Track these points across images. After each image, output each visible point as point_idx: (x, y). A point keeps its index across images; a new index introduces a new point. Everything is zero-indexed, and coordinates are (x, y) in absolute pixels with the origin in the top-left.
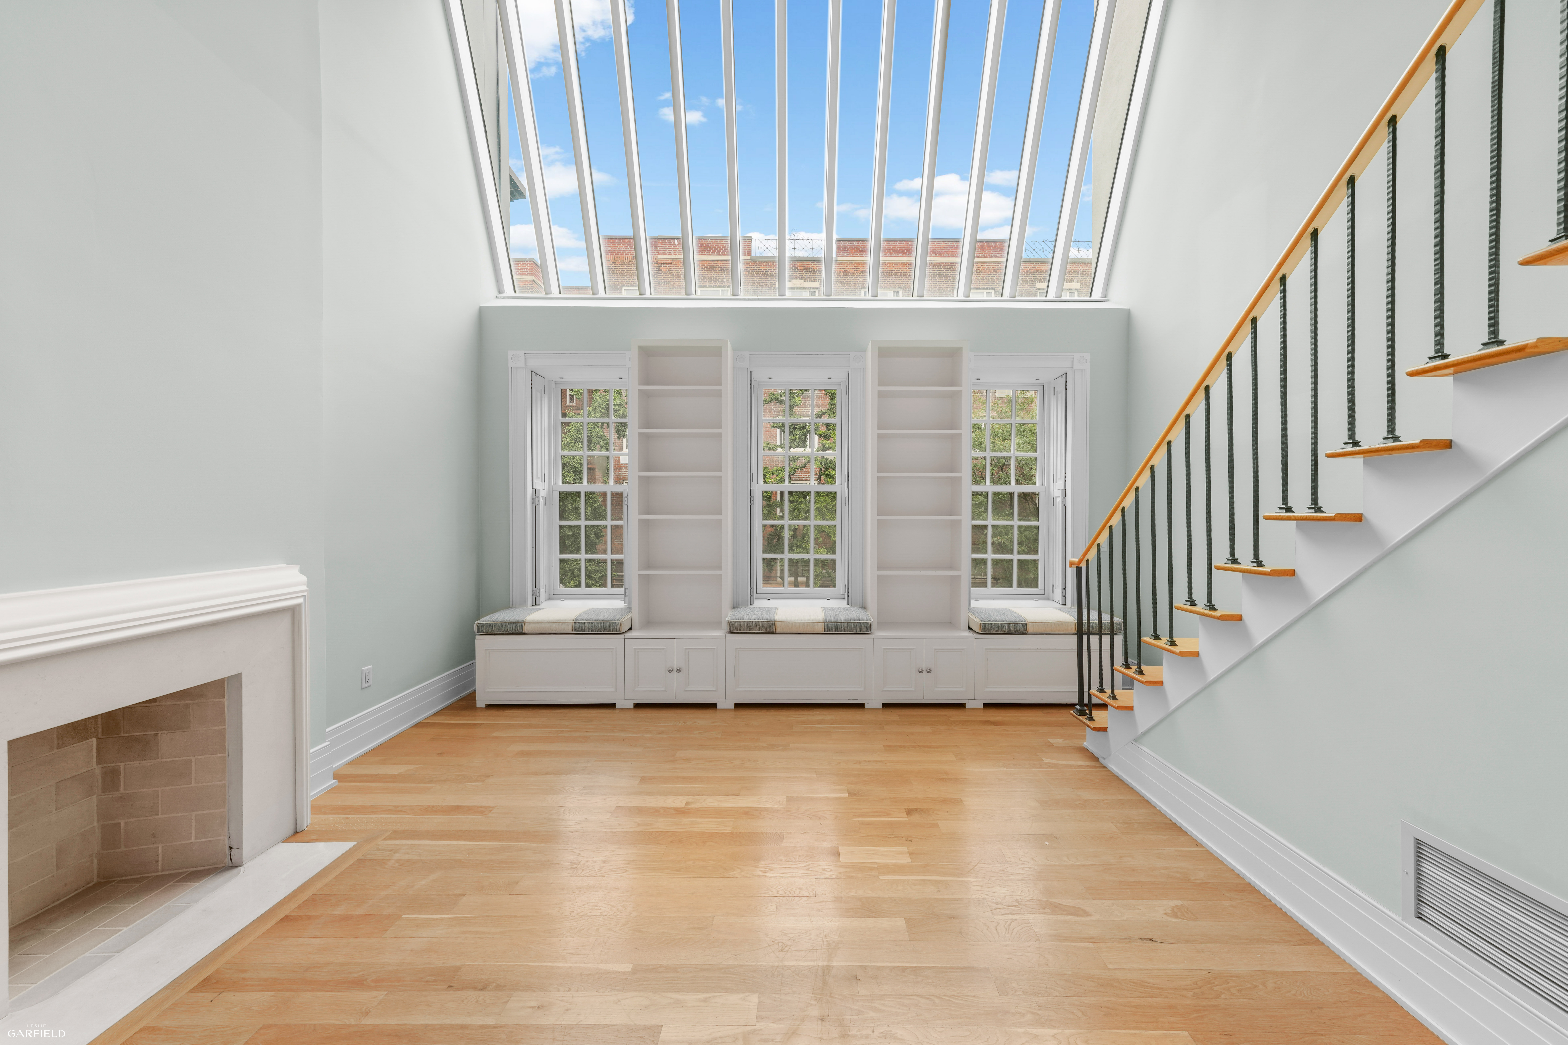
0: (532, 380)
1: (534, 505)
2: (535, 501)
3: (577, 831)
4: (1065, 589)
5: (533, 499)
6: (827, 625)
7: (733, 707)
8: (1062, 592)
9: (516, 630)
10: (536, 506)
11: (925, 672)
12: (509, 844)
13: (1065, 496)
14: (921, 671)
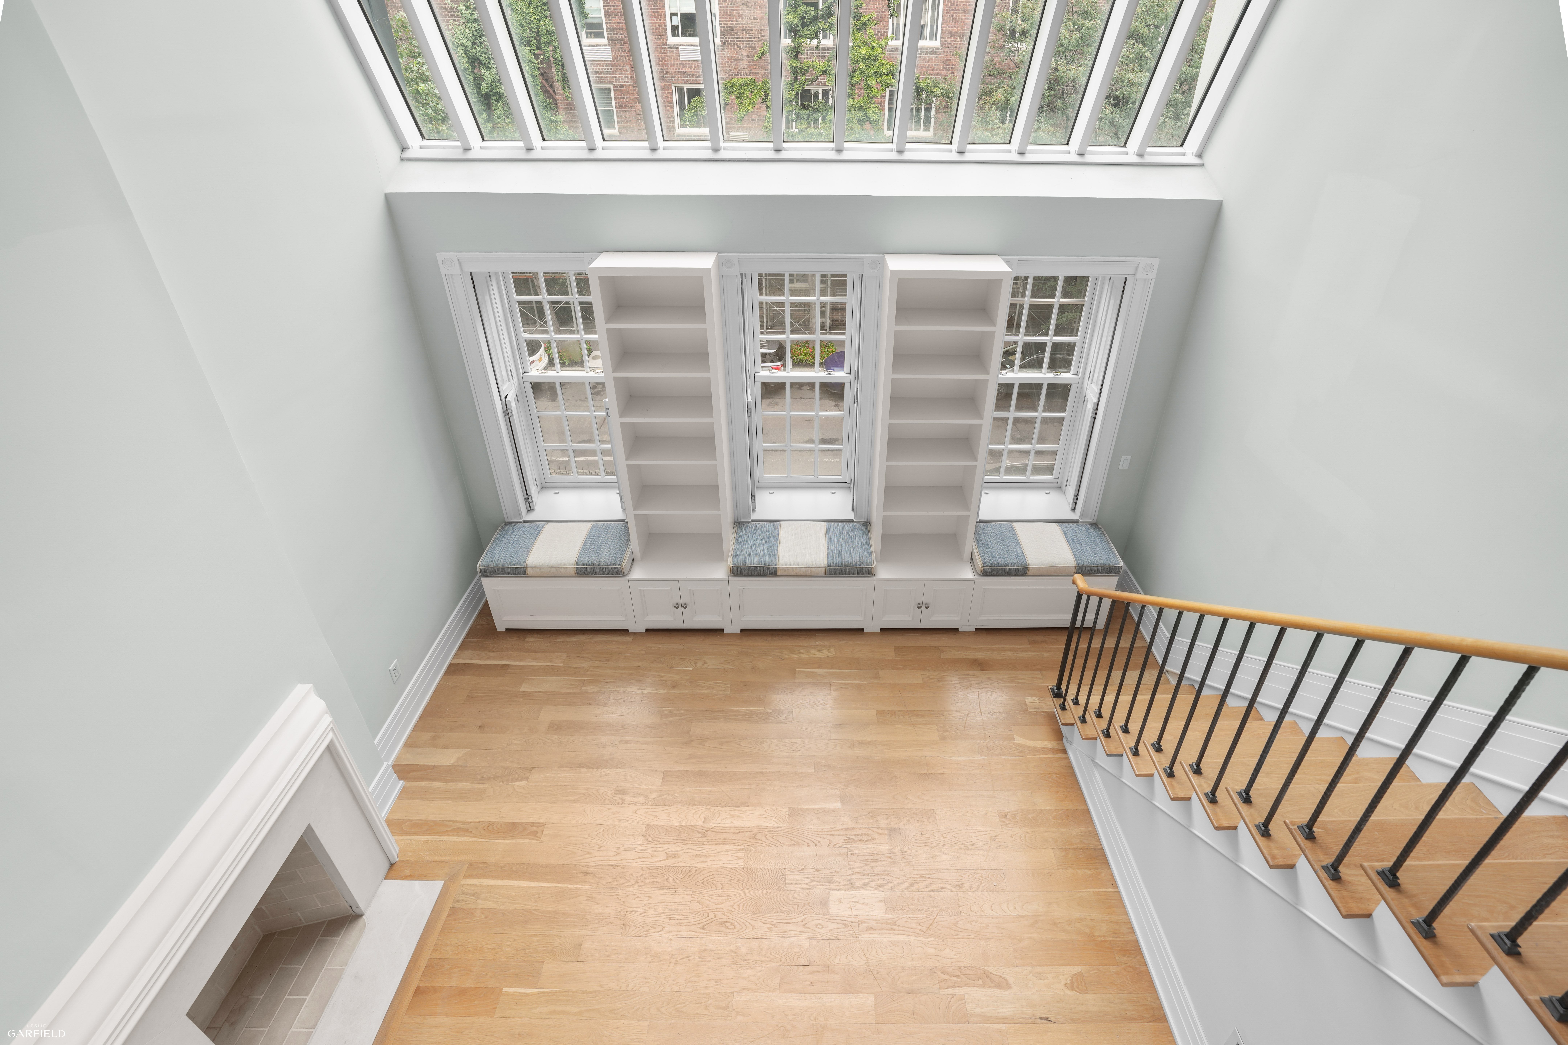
0: (472, 279)
1: (507, 417)
2: (507, 412)
3: (618, 866)
4: (1077, 496)
5: (504, 411)
6: (830, 570)
7: (739, 631)
8: (1074, 499)
9: (519, 572)
10: (509, 418)
11: (923, 607)
12: (566, 886)
13: (1097, 408)
14: (919, 607)
